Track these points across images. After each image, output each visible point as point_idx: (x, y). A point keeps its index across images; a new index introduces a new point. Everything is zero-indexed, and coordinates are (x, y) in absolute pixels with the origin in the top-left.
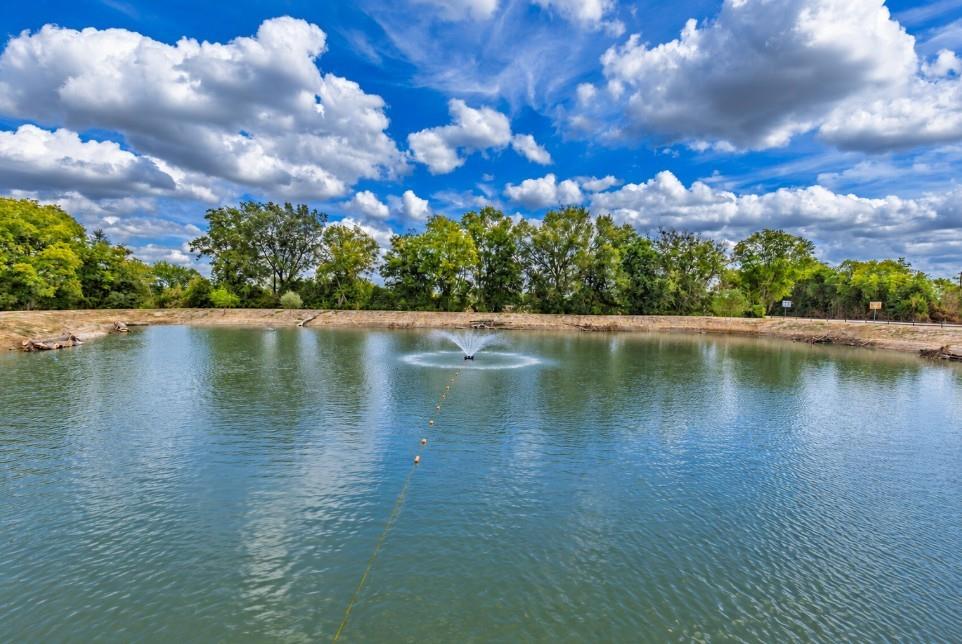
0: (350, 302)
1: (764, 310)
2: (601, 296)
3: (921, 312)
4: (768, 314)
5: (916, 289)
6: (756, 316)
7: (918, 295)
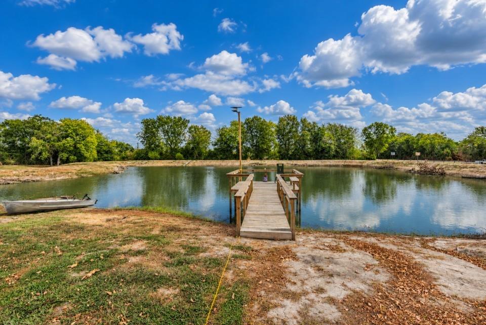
0: (199, 157)
1: (375, 157)
2: (304, 152)
3: (448, 156)
4: (377, 158)
5: (447, 146)
6: (372, 159)
7: (448, 148)
